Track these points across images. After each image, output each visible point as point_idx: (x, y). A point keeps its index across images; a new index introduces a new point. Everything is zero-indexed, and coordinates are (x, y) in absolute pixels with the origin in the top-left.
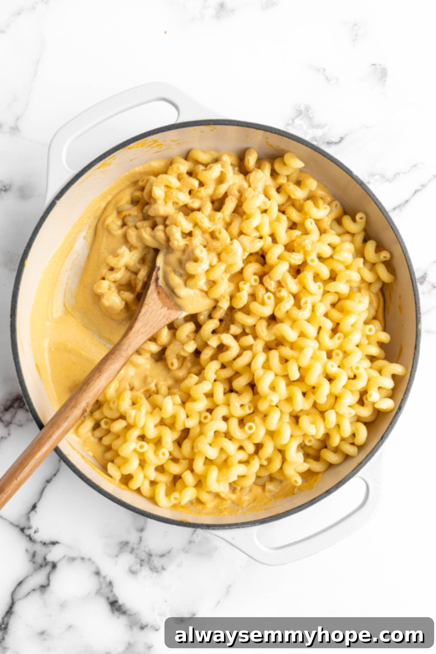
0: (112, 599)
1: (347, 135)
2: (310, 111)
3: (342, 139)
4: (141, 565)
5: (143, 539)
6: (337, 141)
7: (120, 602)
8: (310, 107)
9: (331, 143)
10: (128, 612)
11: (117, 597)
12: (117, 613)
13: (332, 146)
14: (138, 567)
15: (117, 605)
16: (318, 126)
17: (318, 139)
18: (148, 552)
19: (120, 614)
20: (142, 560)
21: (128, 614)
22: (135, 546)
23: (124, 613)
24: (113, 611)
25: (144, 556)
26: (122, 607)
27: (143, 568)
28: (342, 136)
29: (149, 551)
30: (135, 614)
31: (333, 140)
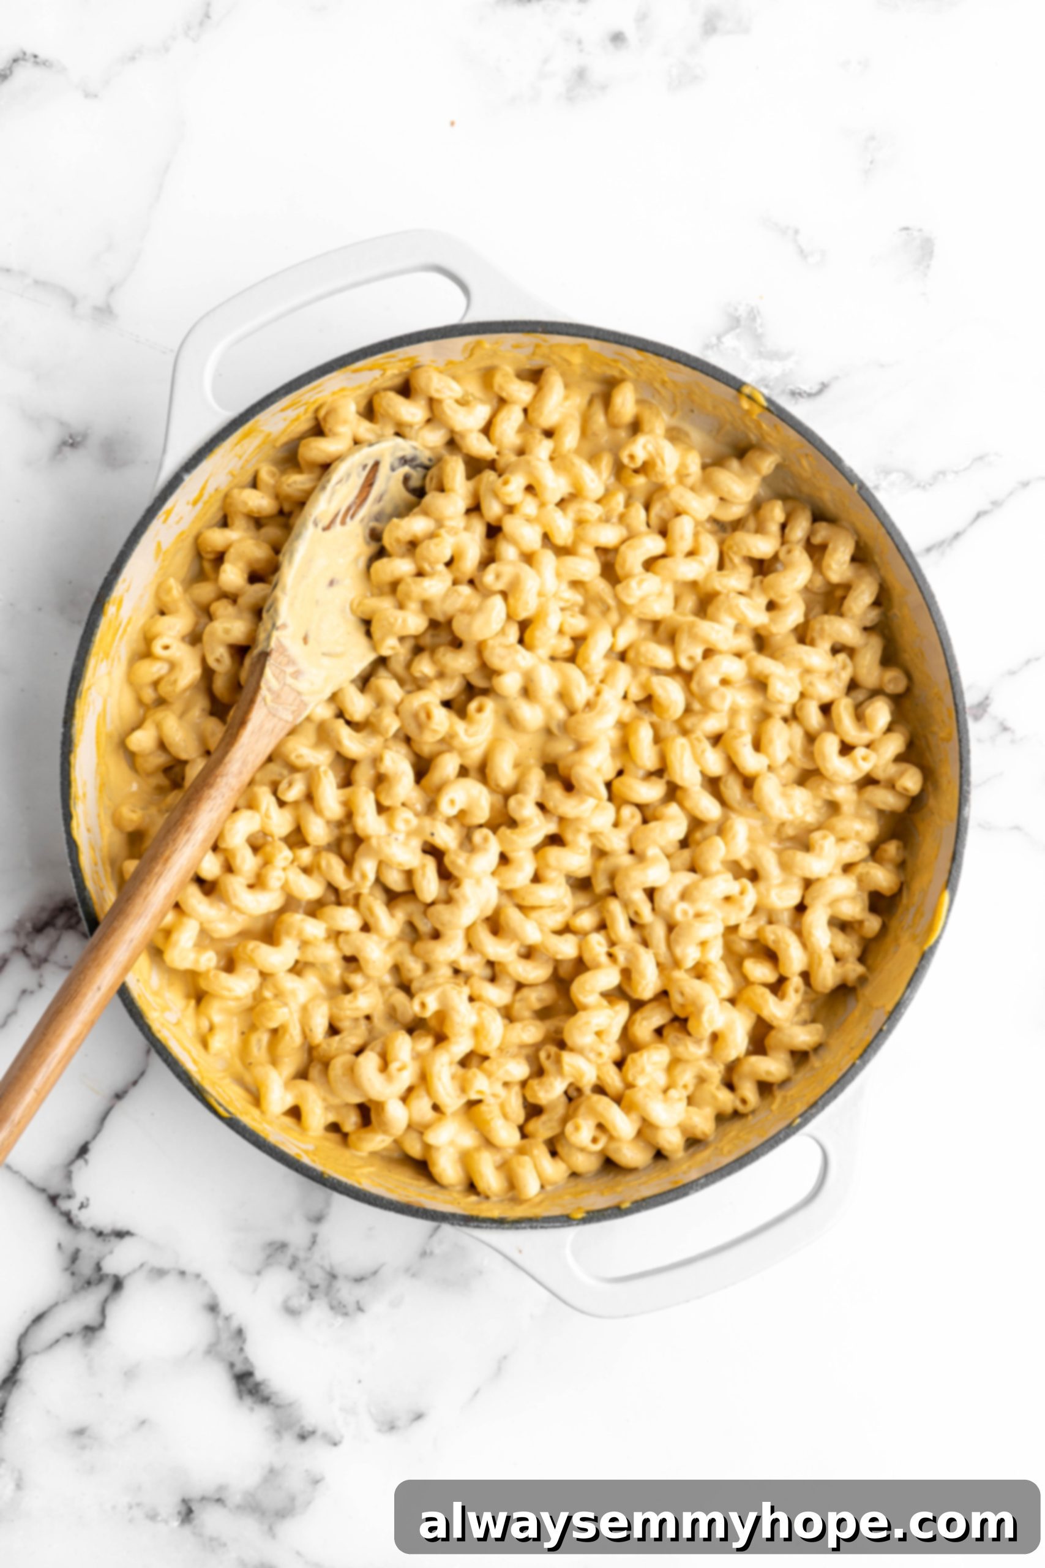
0: (240, 1368)
1: (836, 378)
2: (759, 321)
3: (824, 387)
4: (311, 1298)
5: (319, 1239)
6: (814, 391)
7: (259, 1376)
8: (759, 312)
9: (800, 394)
10: (273, 1400)
11: (251, 1365)
12: (248, 1401)
13: (801, 400)
14: (304, 1300)
15: (250, 1382)
16: (774, 356)
17: (771, 384)
18: (328, 1268)
19: (255, 1402)
20: (315, 1287)
21: (272, 1404)
22: (302, 1254)
23: (265, 1400)
24: (240, 1395)
25: (319, 1277)
26: (262, 1387)
27: (315, 1303)
28: (826, 381)
29: (332, 1267)
30: (290, 1405)
31: (806, 387)
